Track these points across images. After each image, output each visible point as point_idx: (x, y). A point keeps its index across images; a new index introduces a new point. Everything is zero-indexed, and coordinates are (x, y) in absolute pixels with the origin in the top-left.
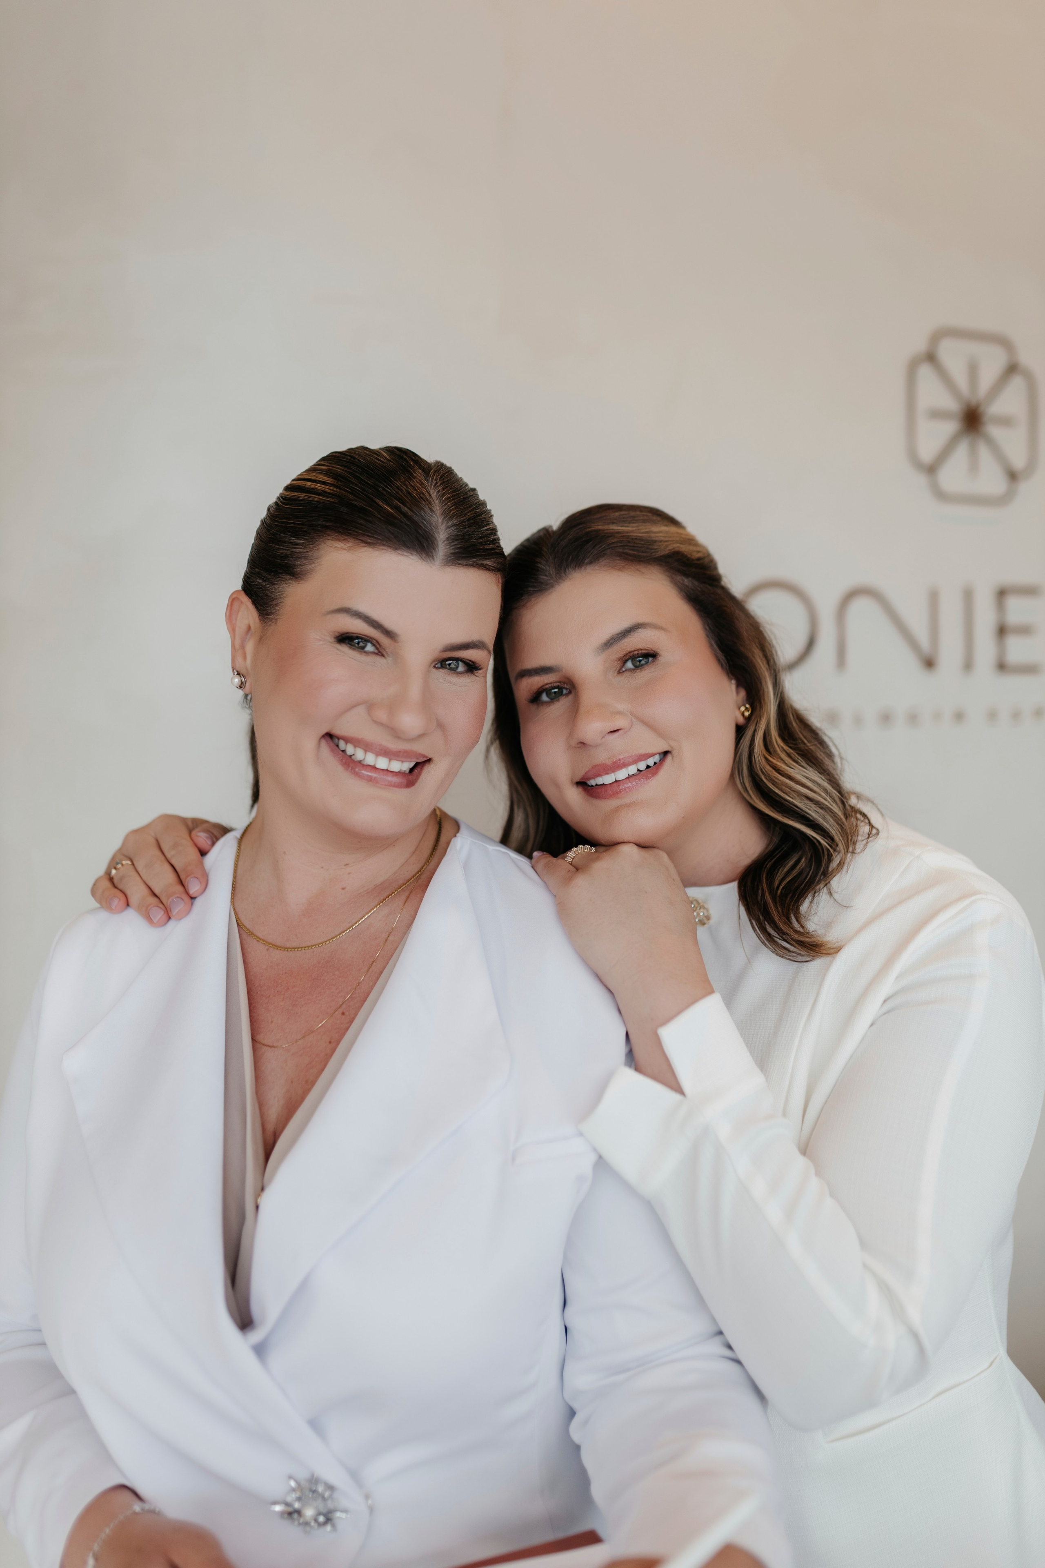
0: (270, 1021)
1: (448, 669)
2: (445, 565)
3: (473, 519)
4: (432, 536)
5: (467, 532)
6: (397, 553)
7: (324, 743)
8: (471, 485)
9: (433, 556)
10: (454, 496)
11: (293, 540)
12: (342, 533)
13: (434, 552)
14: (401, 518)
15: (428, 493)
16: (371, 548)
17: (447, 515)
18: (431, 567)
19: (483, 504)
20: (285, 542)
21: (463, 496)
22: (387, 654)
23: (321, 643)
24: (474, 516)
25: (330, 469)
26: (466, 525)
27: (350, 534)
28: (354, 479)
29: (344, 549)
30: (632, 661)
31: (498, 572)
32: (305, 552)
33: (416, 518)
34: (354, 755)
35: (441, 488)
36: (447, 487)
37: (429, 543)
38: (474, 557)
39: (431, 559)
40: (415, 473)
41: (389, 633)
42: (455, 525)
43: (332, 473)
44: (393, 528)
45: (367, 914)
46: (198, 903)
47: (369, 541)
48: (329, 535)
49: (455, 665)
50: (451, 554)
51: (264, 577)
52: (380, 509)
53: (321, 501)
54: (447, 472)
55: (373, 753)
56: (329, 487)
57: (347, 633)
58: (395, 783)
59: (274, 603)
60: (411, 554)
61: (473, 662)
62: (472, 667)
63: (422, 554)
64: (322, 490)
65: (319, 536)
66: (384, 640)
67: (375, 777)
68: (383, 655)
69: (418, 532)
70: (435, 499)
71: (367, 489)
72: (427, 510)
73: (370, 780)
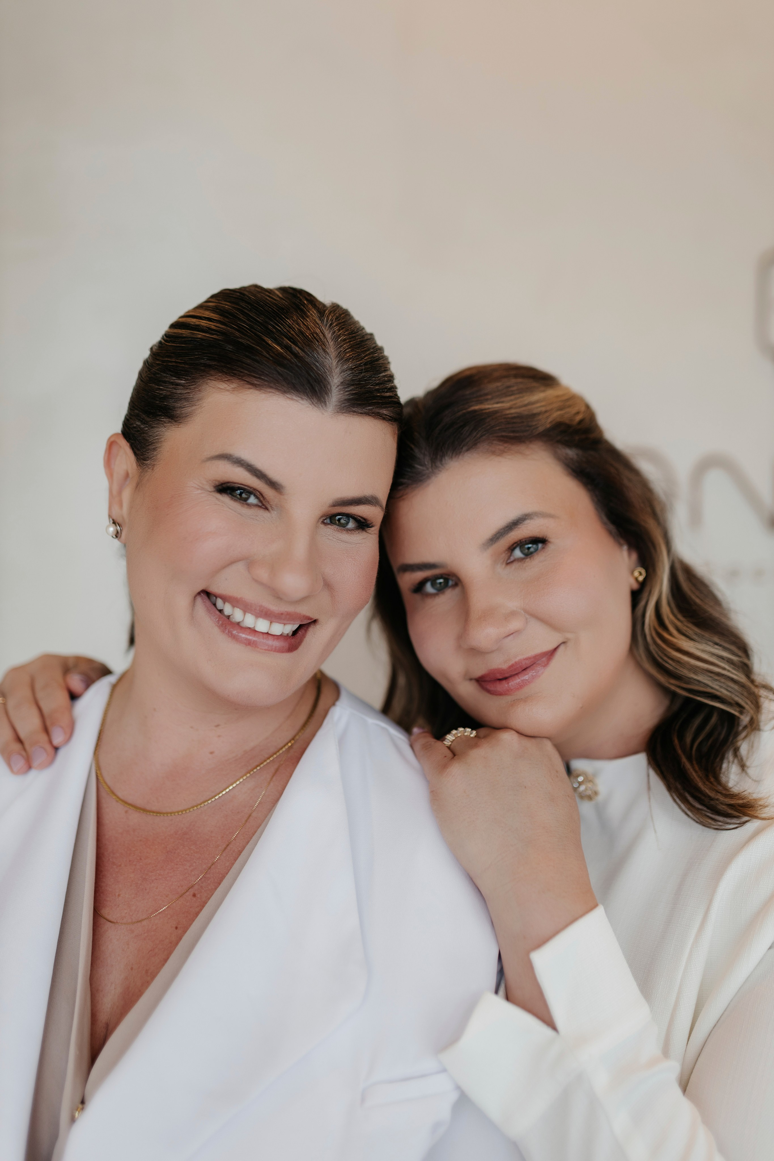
0: (117, 894)
1: (338, 526)
2: (338, 412)
3: (370, 363)
4: (325, 379)
5: (364, 377)
6: (286, 397)
7: (199, 600)
8: (368, 330)
9: (325, 402)
10: (351, 338)
11: (174, 379)
12: (226, 373)
13: (326, 398)
14: (292, 358)
15: (322, 333)
16: (257, 390)
17: (342, 358)
18: (323, 414)
19: (381, 349)
20: (165, 382)
21: (360, 338)
22: (271, 507)
23: (199, 491)
24: (371, 360)
25: (218, 305)
26: (362, 370)
27: (235, 374)
28: (242, 316)
29: (228, 391)
30: (520, 548)
31: (394, 422)
32: (185, 394)
33: (308, 360)
34: (232, 615)
35: (336, 328)
36: (343, 328)
37: (322, 387)
38: (370, 405)
39: (323, 404)
40: (309, 312)
41: (273, 485)
42: (352, 369)
43: (218, 309)
44: (282, 369)
45: (232, 784)
46: (62, 753)
47: (256, 382)
48: (212, 375)
49: (345, 520)
50: (345, 400)
51: (143, 419)
52: (269, 348)
53: (205, 338)
54: (343, 313)
55: (252, 614)
56: (215, 324)
57: (228, 482)
58: (276, 647)
59: (151, 447)
60: (302, 398)
61: (364, 519)
62: (363, 524)
63: (313, 399)
64: (206, 327)
65: (201, 376)
66: (268, 492)
67: (254, 641)
68: (266, 509)
69: (309, 375)
70: (330, 341)
71: (256, 326)
72: (321, 351)
73: (249, 643)
